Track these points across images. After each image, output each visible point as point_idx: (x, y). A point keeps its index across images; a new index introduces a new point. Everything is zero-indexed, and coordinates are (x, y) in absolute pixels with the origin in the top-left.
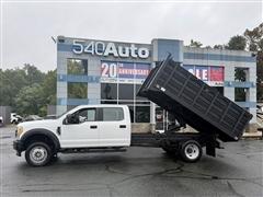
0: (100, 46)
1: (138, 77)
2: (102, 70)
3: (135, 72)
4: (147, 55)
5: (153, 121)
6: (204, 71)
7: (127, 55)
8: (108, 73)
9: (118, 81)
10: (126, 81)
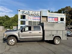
1: (37, 20)
6: (53, 18)
7: (35, 14)
8: (30, 18)
9: (33, 21)
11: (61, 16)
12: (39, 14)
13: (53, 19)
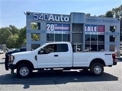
12: (67, 19)
13: (95, 29)
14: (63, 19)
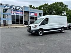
0: (11, 6)
1: (20, 14)
2: (12, 12)
3: (19, 13)
4: (22, 9)
5: (24, 23)
7: (18, 9)
8: (13, 13)
9: (16, 15)
10: (18, 15)
11: (40, 11)
12: (21, 9)
13: (34, 14)
14: (20, 9)
